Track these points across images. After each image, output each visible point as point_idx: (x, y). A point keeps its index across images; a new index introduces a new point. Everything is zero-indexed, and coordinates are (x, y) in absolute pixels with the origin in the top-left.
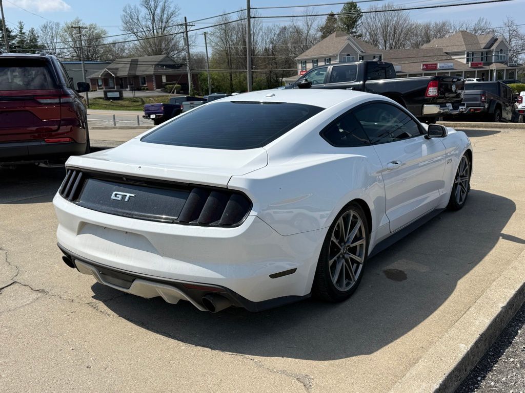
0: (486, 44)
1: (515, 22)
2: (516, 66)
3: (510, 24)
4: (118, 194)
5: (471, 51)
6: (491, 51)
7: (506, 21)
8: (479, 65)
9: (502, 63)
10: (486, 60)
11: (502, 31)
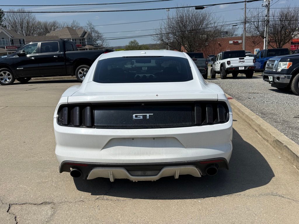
0: (81, 35)
1: (92, 23)
2: (98, 47)
3: (90, 24)
4: (138, 116)
5: (74, 38)
6: (84, 38)
7: (88, 23)
8: (80, 46)
9: (91, 45)
10: (83, 44)
11: (87, 28)
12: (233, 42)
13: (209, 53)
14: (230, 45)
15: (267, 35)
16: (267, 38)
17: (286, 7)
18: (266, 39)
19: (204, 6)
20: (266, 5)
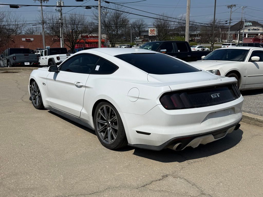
12: (26, 39)
13: (3, 48)
14: (23, 42)
15: (63, 36)
16: (63, 37)
17: (74, 13)
18: (62, 39)
19: (18, 6)
20: (59, 10)
